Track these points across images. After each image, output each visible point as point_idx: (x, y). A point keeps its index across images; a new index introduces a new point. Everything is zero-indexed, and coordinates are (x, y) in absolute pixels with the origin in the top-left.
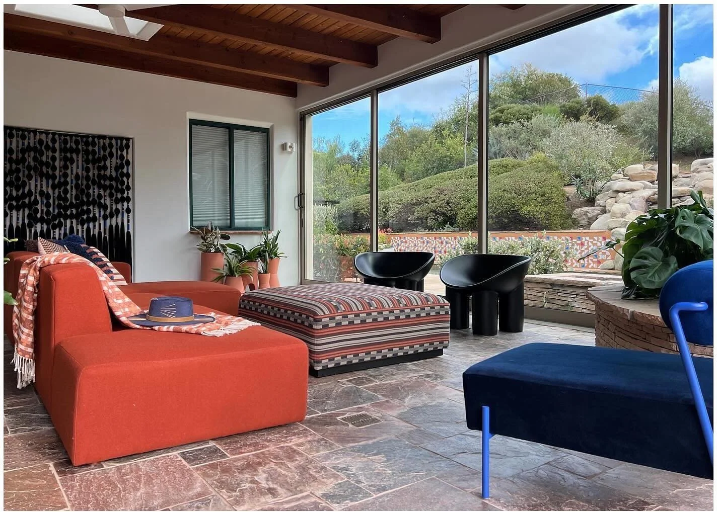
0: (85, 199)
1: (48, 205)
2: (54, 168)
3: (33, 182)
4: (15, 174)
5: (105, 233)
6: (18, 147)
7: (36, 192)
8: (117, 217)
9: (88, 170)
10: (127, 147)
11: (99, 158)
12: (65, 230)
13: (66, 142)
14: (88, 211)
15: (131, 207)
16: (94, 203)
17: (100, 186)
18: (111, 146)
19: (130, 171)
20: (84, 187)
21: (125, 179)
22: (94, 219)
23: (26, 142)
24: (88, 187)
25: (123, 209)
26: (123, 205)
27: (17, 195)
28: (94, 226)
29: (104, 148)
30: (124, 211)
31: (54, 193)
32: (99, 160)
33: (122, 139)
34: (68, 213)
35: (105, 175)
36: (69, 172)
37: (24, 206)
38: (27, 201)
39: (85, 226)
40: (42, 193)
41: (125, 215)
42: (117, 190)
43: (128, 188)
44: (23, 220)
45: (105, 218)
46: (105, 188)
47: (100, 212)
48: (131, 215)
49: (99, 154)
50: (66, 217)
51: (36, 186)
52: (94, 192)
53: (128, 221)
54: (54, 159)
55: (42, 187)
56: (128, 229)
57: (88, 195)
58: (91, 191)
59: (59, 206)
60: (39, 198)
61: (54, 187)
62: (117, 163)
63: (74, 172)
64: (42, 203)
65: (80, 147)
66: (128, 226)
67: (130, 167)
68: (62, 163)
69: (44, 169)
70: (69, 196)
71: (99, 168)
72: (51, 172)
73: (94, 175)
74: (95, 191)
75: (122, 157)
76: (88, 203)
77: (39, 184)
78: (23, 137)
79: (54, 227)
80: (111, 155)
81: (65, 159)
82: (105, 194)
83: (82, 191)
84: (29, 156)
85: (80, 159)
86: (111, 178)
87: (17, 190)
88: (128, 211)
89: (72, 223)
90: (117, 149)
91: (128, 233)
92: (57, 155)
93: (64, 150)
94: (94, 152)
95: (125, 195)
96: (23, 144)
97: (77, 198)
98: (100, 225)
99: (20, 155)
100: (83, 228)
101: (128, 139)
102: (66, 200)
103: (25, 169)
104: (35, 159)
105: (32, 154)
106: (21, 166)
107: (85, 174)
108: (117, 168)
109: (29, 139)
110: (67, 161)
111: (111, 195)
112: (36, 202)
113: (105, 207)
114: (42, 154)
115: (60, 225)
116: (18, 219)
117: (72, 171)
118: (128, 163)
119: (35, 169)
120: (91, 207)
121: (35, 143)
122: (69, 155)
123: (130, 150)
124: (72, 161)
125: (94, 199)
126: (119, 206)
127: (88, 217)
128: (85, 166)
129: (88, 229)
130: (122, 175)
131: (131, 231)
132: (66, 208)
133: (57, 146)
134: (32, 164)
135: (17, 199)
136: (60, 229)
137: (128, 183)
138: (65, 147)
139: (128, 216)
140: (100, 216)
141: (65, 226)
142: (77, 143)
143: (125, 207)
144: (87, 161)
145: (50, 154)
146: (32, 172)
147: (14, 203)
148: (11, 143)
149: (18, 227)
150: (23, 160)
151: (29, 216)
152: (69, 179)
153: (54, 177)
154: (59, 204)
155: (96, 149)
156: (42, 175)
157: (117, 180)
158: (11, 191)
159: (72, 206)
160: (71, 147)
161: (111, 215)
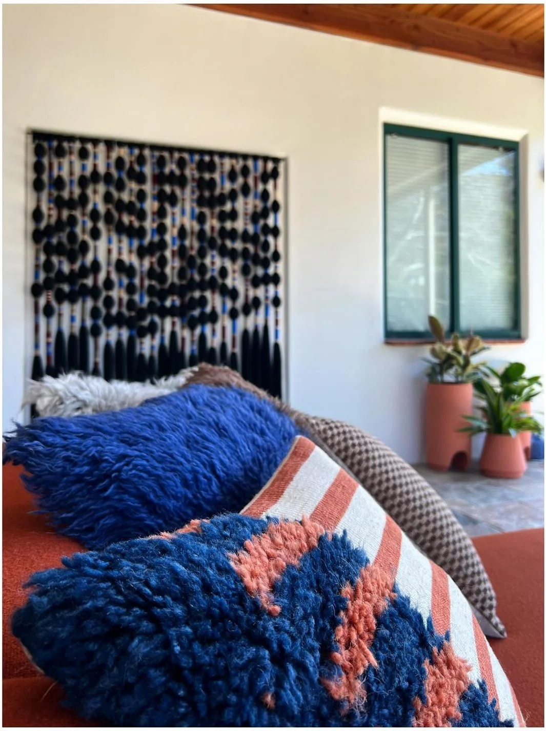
0: (197, 277)
1: (131, 289)
2: (141, 215)
3: (102, 244)
4: (68, 230)
5: (234, 345)
6: (71, 173)
7: (109, 264)
8: (257, 313)
9: (201, 219)
10: (275, 174)
11: (222, 195)
12: (162, 339)
13: (161, 162)
14: (203, 302)
15: (281, 295)
16: (212, 285)
17: (224, 252)
18: (245, 171)
19: (281, 224)
20: (194, 253)
21: (271, 239)
22: (213, 318)
23: (89, 164)
24: (202, 253)
25: (267, 298)
26: (267, 291)
27: (72, 271)
28: (214, 332)
29: (232, 176)
30: (270, 302)
31: (141, 265)
32: (222, 200)
33: (266, 159)
34: (168, 303)
35: (234, 231)
36: (168, 221)
37: (85, 292)
38: (89, 282)
39: (198, 331)
40: (121, 266)
41: (272, 310)
42: (256, 260)
43: (276, 257)
44: (83, 321)
45: (233, 314)
46: (233, 255)
47: (224, 304)
48: (281, 309)
49: (222, 188)
50: (164, 312)
51: (109, 251)
52: (213, 263)
53: (277, 322)
54: (141, 196)
55: (120, 253)
56: (276, 336)
57: (203, 269)
58: (208, 261)
59: (151, 291)
60: (114, 277)
61: (142, 253)
62: (255, 207)
63: (178, 223)
64: (121, 285)
65: (188, 172)
66: (276, 332)
67: (281, 215)
68: (156, 205)
69: (126, 219)
70: (168, 270)
71: (223, 217)
72: (136, 224)
73: (212, 228)
74: (214, 261)
75: (265, 195)
76: (202, 286)
77: (114, 247)
78: (83, 154)
79: (142, 333)
80: (246, 190)
81: (161, 197)
82: (233, 268)
83: (191, 262)
84: (95, 192)
85: (188, 196)
86: (245, 237)
87: (72, 261)
88: (276, 302)
89: (173, 324)
90: (256, 179)
91: (277, 346)
92: (148, 187)
93: (159, 179)
94: (212, 182)
95: (271, 271)
96: (84, 167)
97: (182, 273)
98: (224, 329)
99: (77, 191)
100: (192, 335)
101: (276, 160)
102: (162, 278)
103: (87, 219)
104: (108, 198)
105: (101, 188)
106: (77, 213)
107: (197, 227)
108: (255, 217)
109: (95, 157)
110: (166, 199)
111: (245, 271)
112: (108, 284)
113: (234, 294)
114: (120, 186)
115: (152, 329)
116: (72, 319)
117: (173, 220)
118: (276, 207)
119: (108, 218)
120: (208, 294)
121: (108, 166)
122: (167, 189)
123: (280, 181)
124: (173, 202)
125: (213, 278)
126: (260, 292)
127: (203, 314)
128: (197, 210)
129: (203, 337)
130: (266, 230)
131: (281, 341)
132: (163, 295)
133: (148, 170)
134: (102, 208)
135: (72, 278)
136: (153, 337)
137: (276, 246)
138: (162, 173)
139: (276, 313)
140: (224, 311)
141: (163, 331)
142: (181, 164)
143: (271, 293)
144: (200, 202)
145: (134, 186)
146: (101, 225)
147: (66, 288)
148: (60, 168)
149: (72, 336)
150: (84, 199)
151: (95, 313)
152: (168, 238)
153: (141, 232)
154: (151, 287)
155: (217, 176)
156: (121, 229)
157: (254, 239)
158: (60, 262)
159: (173, 290)
160: (172, 173)
161: (246, 310)
